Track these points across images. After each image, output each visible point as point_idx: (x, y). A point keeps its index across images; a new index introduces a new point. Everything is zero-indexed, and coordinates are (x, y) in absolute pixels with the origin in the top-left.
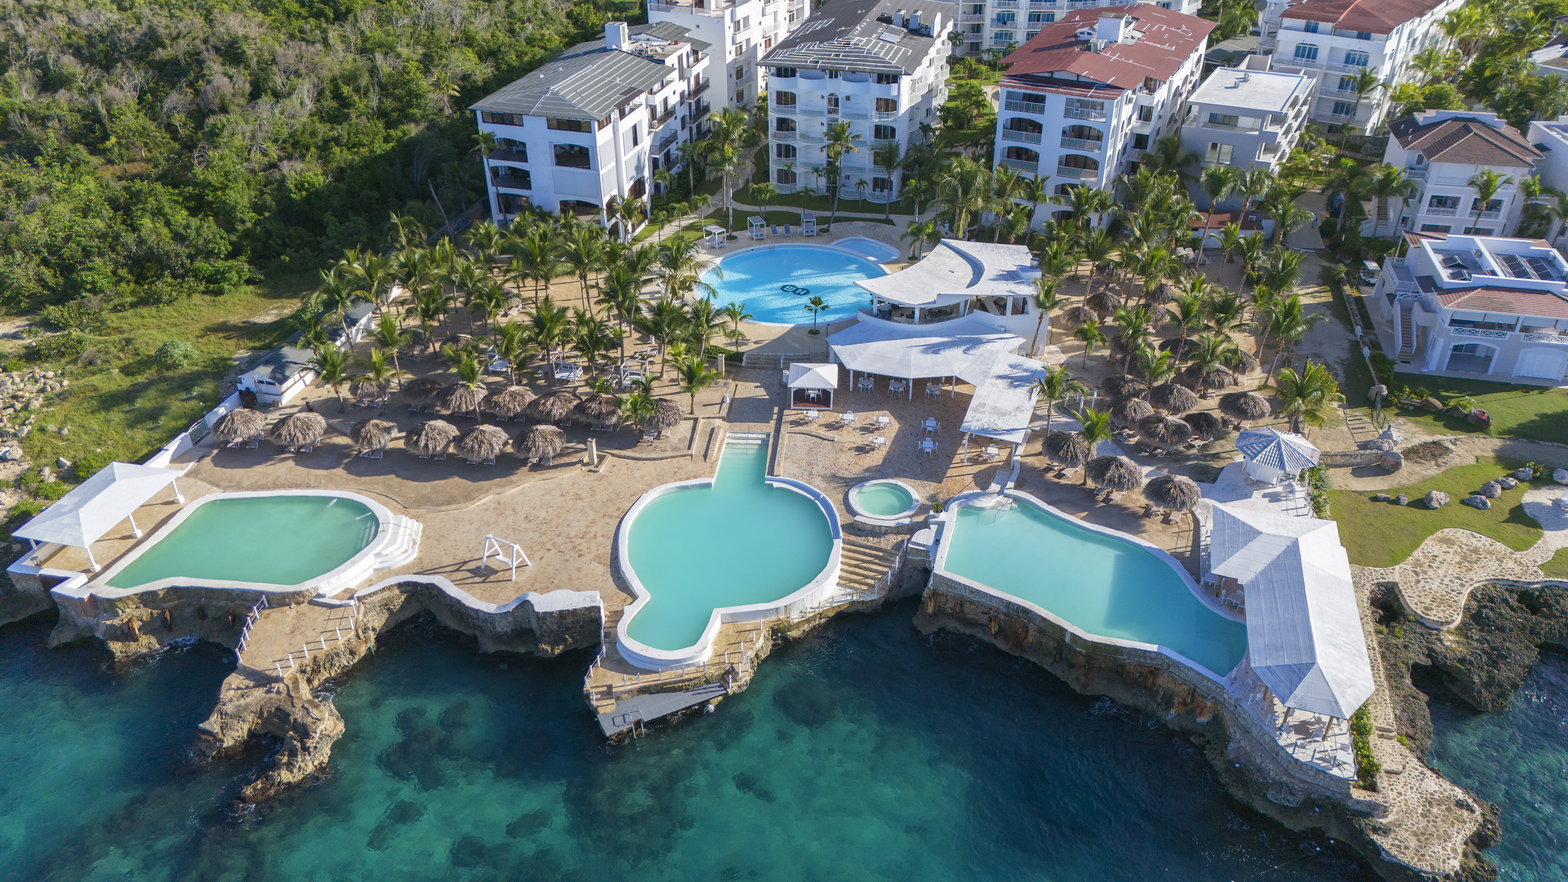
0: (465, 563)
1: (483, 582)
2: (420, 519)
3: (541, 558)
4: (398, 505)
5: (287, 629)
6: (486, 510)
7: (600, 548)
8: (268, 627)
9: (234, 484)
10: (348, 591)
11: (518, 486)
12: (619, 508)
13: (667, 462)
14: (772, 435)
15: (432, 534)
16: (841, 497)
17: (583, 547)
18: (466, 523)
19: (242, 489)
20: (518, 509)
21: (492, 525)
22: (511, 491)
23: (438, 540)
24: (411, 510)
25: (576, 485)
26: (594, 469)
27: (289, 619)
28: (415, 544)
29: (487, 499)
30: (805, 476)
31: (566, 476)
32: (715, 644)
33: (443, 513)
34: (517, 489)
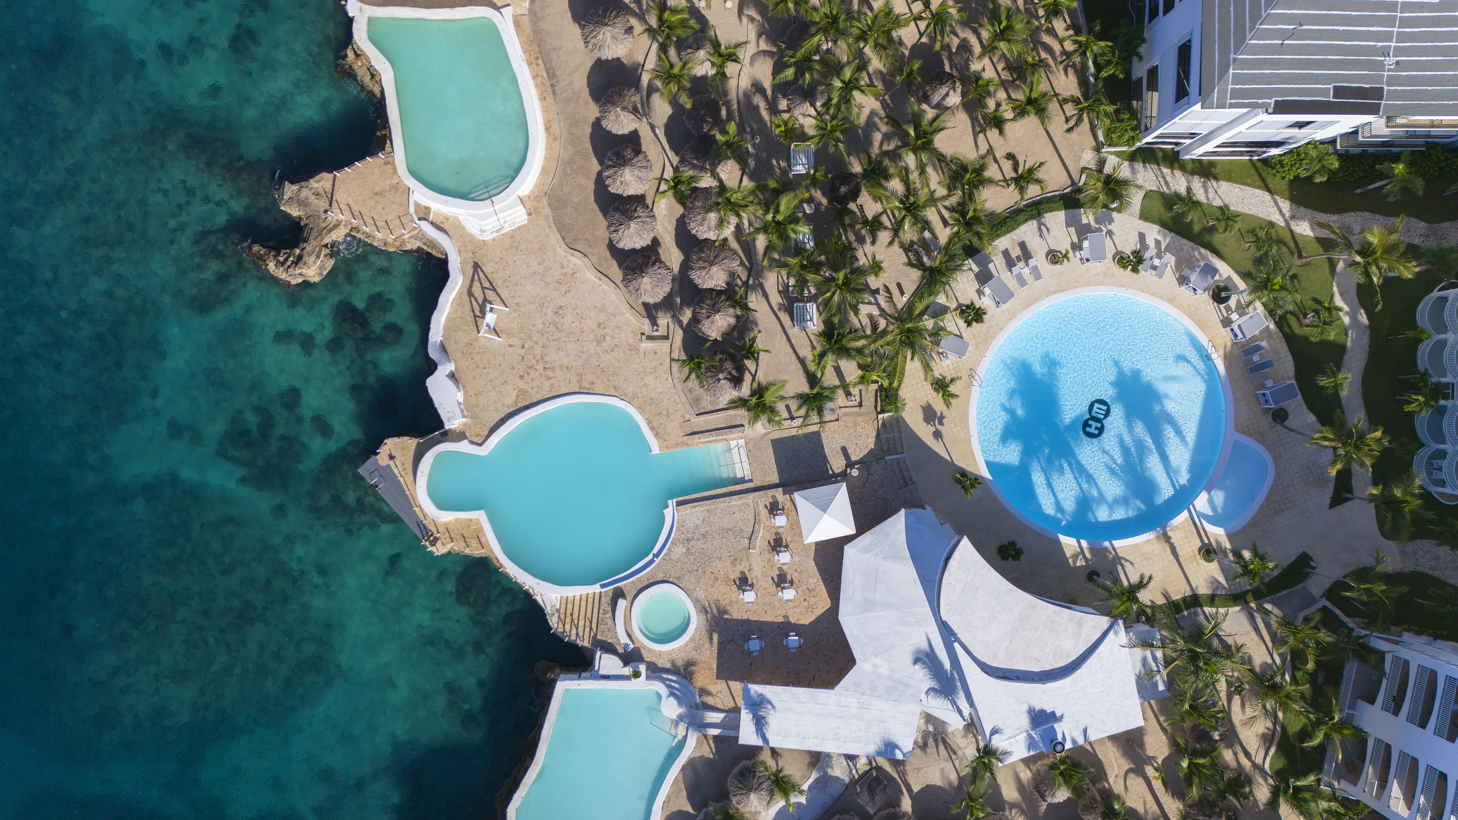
2: (533, 216)
3: (510, 346)
4: (546, 186)
5: (378, 189)
6: (562, 267)
7: (535, 390)
8: (377, 171)
9: (539, 15)
10: (428, 209)
11: (600, 279)
12: (593, 383)
13: (675, 401)
14: (750, 485)
15: (518, 238)
16: (660, 576)
17: (533, 374)
18: (540, 259)
19: (528, 31)
20: (569, 295)
21: (542, 283)
22: (591, 276)
23: (511, 248)
24: (545, 201)
25: (617, 331)
26: (644, 337)
27: (388, 182)
28: (498, 231)
29: (576, 260)
30: (683, 536)
31: (628, 315)
32: (457, 520)
33: (548, 231)
34: (596, 280)
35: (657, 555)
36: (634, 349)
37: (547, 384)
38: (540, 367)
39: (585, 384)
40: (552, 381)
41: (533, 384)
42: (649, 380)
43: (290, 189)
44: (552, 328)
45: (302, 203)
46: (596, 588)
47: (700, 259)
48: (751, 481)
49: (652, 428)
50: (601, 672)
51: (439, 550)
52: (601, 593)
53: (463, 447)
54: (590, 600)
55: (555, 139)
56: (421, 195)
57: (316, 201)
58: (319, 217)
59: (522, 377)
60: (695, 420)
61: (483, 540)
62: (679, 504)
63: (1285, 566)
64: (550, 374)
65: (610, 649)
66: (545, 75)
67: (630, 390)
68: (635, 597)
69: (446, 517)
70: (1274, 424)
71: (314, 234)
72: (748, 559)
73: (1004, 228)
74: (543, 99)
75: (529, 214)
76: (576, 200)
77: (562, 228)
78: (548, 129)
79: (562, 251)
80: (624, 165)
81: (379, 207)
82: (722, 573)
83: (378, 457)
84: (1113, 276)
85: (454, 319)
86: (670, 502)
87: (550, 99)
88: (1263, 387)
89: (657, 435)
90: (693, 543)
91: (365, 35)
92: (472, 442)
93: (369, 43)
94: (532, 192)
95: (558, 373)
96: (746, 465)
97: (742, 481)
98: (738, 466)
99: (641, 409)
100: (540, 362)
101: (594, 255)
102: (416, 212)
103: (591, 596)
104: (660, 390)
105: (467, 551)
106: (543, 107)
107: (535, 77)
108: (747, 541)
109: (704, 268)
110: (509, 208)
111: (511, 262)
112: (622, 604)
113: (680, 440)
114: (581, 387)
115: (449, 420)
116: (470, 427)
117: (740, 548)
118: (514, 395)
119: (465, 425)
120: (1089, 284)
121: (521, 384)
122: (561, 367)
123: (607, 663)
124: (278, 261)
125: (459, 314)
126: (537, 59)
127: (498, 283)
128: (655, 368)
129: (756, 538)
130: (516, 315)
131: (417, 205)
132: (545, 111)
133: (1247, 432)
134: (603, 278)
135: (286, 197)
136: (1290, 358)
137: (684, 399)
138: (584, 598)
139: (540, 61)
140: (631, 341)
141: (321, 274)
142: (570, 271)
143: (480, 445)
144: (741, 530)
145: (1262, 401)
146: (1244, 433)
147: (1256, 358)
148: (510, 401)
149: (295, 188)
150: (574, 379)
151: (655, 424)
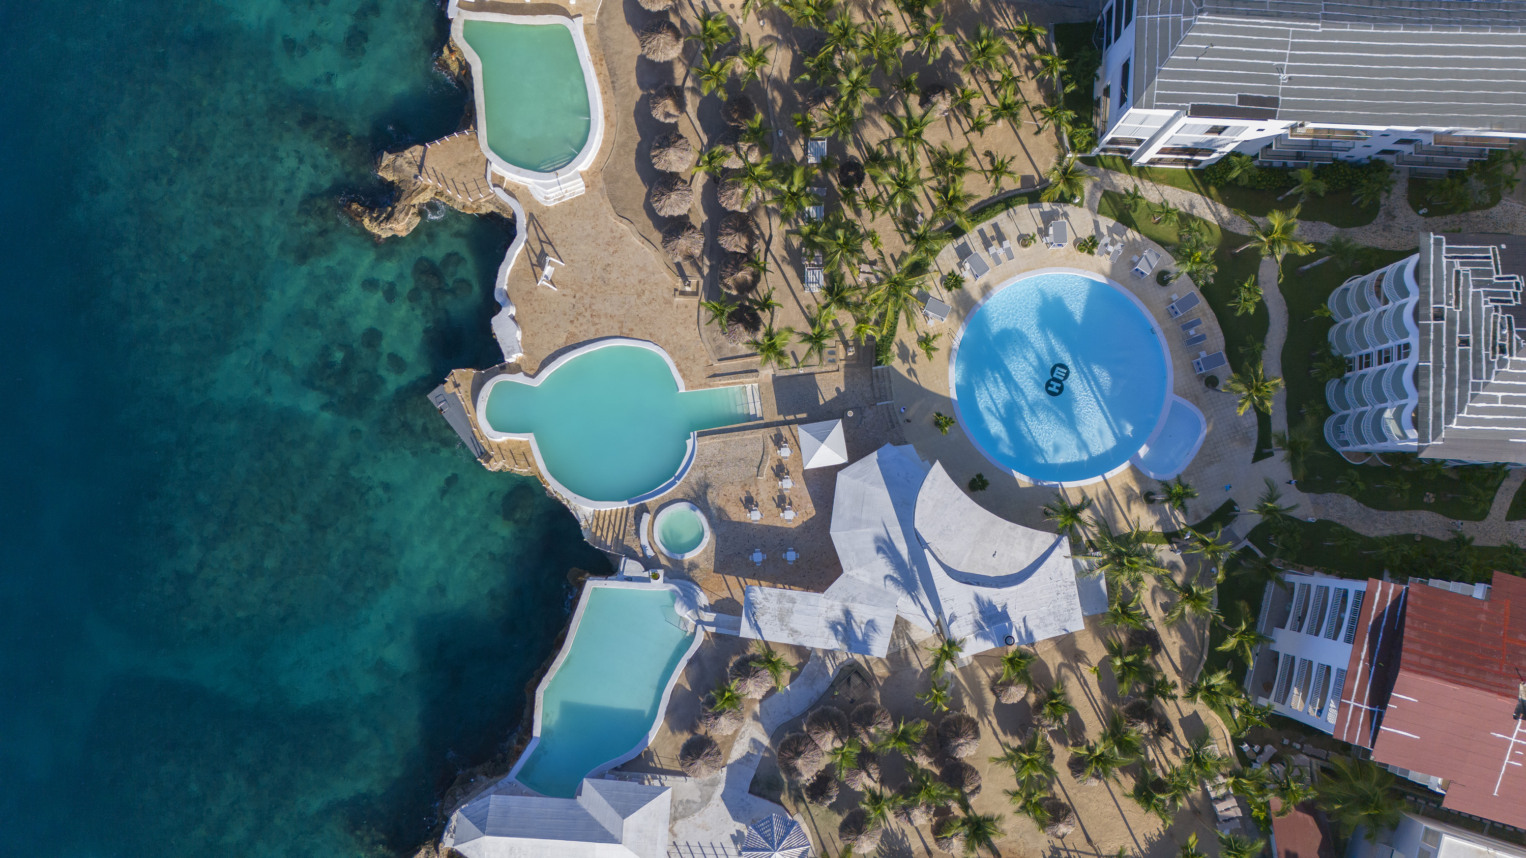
0: (550, 243)
1: (533, 265)
2: (590, 188)
3: (564, 295)
4: (602, 164)
5: (462, 160)
6: (612, 231)
7: (583, 333)
8: (462, 146)
9: (606, 25)
10: (502, 178)
11: (643, 243)
12: (632, 330)
13: (701, 348)
14: (760, 422)
15: (576, 206)
16: (680, 496)
17: (581, 319)
18: (593, 224)
19: (596, 37)
20: (616, 255)
21: (594, 244)
22: (636, 240)
23: (569, 213)
24: (600, 177)
25: (654, 287)
26: (677, 293)
27: (471, 155)
28: (559, 199)
29: (624, 226)
30: (702, 463)
31: (665, 274)
32: (509, 442)
33: (601, 201)
34: (640, 243)
35: (679, 478)
36: (668, 302)
37: (593, 329)
38: (588, 314)
39: (625, 331)
40: (597, 326)
41: (582, 329)
42: (679, 329)
43: (387, 158)
44: (600, 283)
45: (396, 170)
46: (625, 505)
47: (727, 226)
48: (762, 418)
49: (680, 371)
50: (626, 574)
51: (494, 466)
52: (628, 508)
53: (519, 378)
54: (619, 515)
55: (612, 126)
56: (498, 167)
57: (408, 169)
58: (410, 182)
59: (572, 322)
60: (717, 365)
61: (530, 460)
62: (700, 435)
63: (1214, 510)
64: (597, 321)
65: (632, 555)
66: (607, 74)
67: (663, 337)
68: (658, 512)
69: (502, 438)
70: (1207, 389)
71: (404, 195)
72: (756, 485)
73: (984, 216)
74: (604, 93)
75: (587, 187)
76: (627, 176)
77: (613, 199)
78: (607, 117)
79: (612, 218)
80: (669, 146)
81: (462, 175)
82: (733, 496)
83: (445, 385)
84: (1074, 259)
85: (518, 271)
86: (692, 434)
87: (610, 93)
88: (1199, 356)
89: (684, 376)
90: (710, 469)
91: (461, 35)
92: (526, 375)
93: (464, 40)
94: (590, 168)
95: (603, 320)
96: (758, 405)
97: (754, 417)
98: (751, 406)
99: (672, 354)
100: (589, 310)
101: (639, 222)
102: (492, 180)
103: (620, 511)
104: (688, 338)
105: (517, 470)
106: (604, 99)
107: (599, 75)
108: (756, 470)
109: (731, 234)
110: (570, 179)
111: (569, 226)
112: (646, 518)
113: (703, 381)
114: (621, 332)
115: (508, 353)
116: (525, 362)
117: (750, 475)
118: (565, 337)
119: (521, 359)
120: (1054, 265)
121: (571, 328)
122: (606, 315)
123: (631, 567)
124: (372, 217)
125: (523, 267)
126: (601, 60)
127: (557, 242)
128: (685, 320)
129: (764, 467)
130: (570, 270)
131: (493, 174)
132: (606, 102)
133: (1185, 396)
134: (646, 242)
135: (383, 164)
136: (1221, 334)
137: (709, 347)
138: (614, 514)
139: (604, 62)
140: (666, 296)
141: (408, 229)
142: (618, 235)
143: (533, 377)
144: (752, 460)
145: (1197, 368)
146: (1182, 396)
147: (1192, 332)
148: (561, 342)
149: (392, 157)
150: (616, 325)
151: (683, 367)
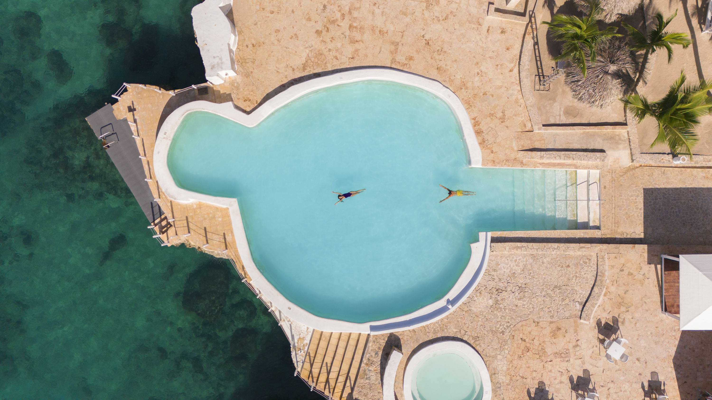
7: (333, 53)
12: (411, 58)
13: (517, 101)
14: (597, 234)
16: (452, 331)
17: (333, 32)
26: (492, 8)
30: (492, 284)
35: (452, 302)
36: (477, 21)
39: (400, 58)
40: (357, 45)
41: (331, 46)
42: (486, 67)
46: (363, 329)
48: (598, 228)
49: (478, 133)
51: (172, 239)
52: (369, 335)
53: (226, 112)
54: (352, 343)
59: (318, 32)
60: (540, 131)
61: (229, 238)
62: (494, 240)
64: (357, 36)
67: (458, 76)
68: (414, 352)
72: (576, 331)
82: (536, 342)
83: (115, 106)
86: (482, 235)
89: (482, 143)
90: (504, 295)
92: (237, 107)
95: (367, 36)
96: (595, 206)
97: (585, 226)
98: (582, 205)
99: (468, 104)
100: (347, 18)
103: (354, 337)
104: (499, 83)
105: (206, 249)
108: (579, 307)
112: (395, 357)
113: (513, 156)
114: (393, 61)
115: (213, 67)
116: (238, 88)
117: (567, 314)
118: (304, 55)
119: (232, 83)
121: (316, 43)
122: (373, 29)
128: (498, 52)
129: (593, 306)
140: (473, 10)
143: (248, 113)
144: (574, 291)
150: (387, 48)
151: (483, 127)
